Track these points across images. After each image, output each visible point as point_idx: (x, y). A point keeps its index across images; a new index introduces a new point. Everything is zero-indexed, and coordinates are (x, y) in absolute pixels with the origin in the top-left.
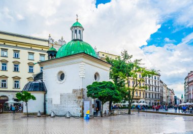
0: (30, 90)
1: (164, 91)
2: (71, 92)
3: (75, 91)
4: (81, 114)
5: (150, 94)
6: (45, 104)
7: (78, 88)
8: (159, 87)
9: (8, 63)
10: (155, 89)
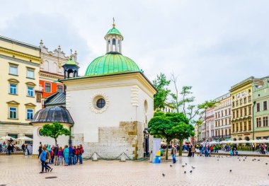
0: (48, 120)
3: (123, 124)
4: (134, 156)
6: (70, 142)
7: (129, 120)
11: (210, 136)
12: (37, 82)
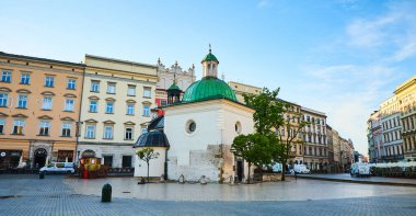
1: (335, 143)
2: (205, 148)
3: (210, 147)
4: (219, 179)
5: (310, 149)
6: (166, 165)
7: (216, 144)
8: (325, 136)
9: (99, 102)
10: (320, 139)
12: (152, 101)
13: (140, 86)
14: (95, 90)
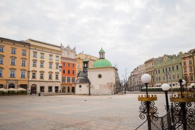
7: (110, 82)
9: (37, 62)
11: (136, 84)
12: (60, 62)
13: (54, 56)
14: (35, 56)
